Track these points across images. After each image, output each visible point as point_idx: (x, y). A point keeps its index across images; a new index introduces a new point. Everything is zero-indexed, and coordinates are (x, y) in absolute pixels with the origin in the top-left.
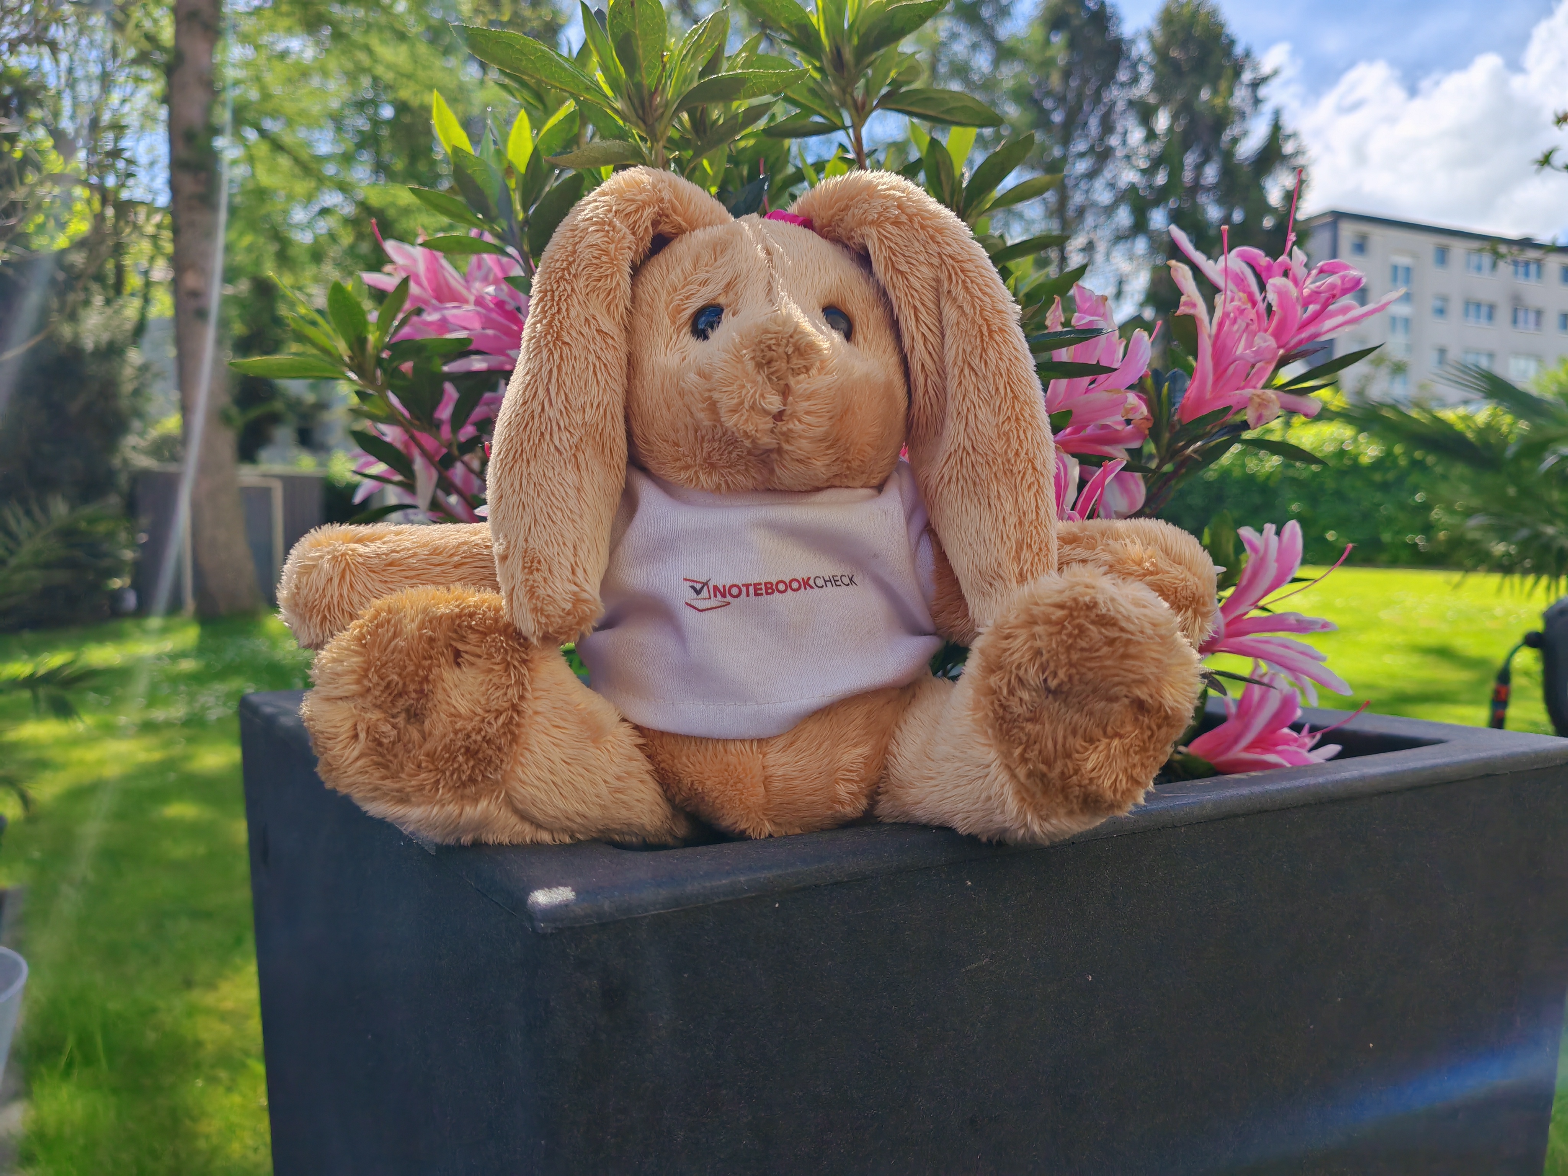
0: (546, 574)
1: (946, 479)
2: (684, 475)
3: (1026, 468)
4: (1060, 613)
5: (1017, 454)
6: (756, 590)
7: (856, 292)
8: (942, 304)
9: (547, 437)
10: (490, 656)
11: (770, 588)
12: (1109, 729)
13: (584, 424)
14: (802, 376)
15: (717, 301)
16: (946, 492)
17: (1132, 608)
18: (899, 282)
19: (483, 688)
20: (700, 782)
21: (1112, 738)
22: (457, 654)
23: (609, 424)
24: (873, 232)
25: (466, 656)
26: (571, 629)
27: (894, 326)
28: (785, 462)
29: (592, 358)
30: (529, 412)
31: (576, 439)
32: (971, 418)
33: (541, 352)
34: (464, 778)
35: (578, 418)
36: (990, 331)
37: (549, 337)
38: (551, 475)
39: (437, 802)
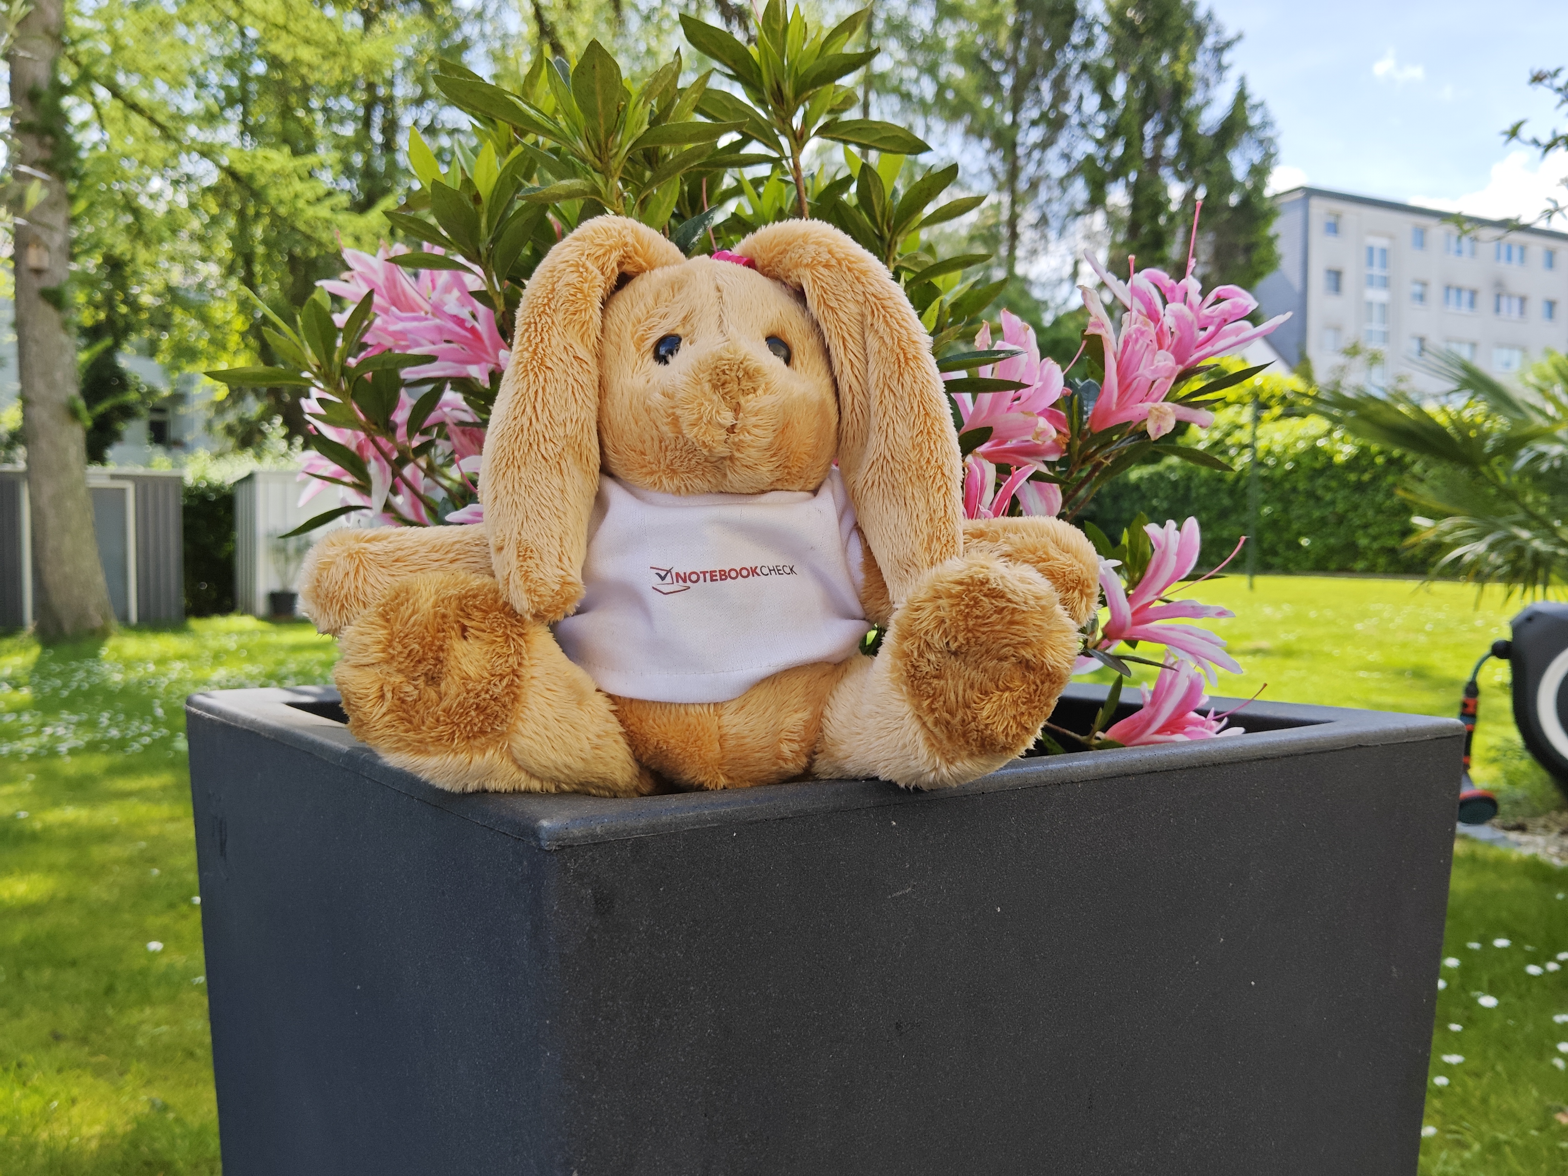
0: (539, 562)
1: (870, 483)
2: (649, 480)
3: (936, 474)
4: (959, 588)
5: (928, 462)
6: (711, 576)
7: (794, 324)
8: (866, 335)
9: (535, 447)
10: (493, 630)
11: (724, 575)
12: (1000, 683)
13: (566, 436)
14: (751, 396)
15: (675, 332)
16: (869, 494)
17: (1017, 583)
18: (830, 317)
19: (489, 657)
20: (665, 742)
21: (1003, 691)
22: (464, 629)
23: (586, 436)
24: (808, 273)
25: (472, 630)
26: (558, 608)
27: (826, 352)
28: (736, 468)
29: (571, 380)
30: (519, 426)
31: (559, 449)
32: (890, 431)
33: (527, 375)
34: (476, 729)
35: (560, 431)
36: (906, 359)
37: (534, 363)
38: (539, 479)
39: (453, 750)
